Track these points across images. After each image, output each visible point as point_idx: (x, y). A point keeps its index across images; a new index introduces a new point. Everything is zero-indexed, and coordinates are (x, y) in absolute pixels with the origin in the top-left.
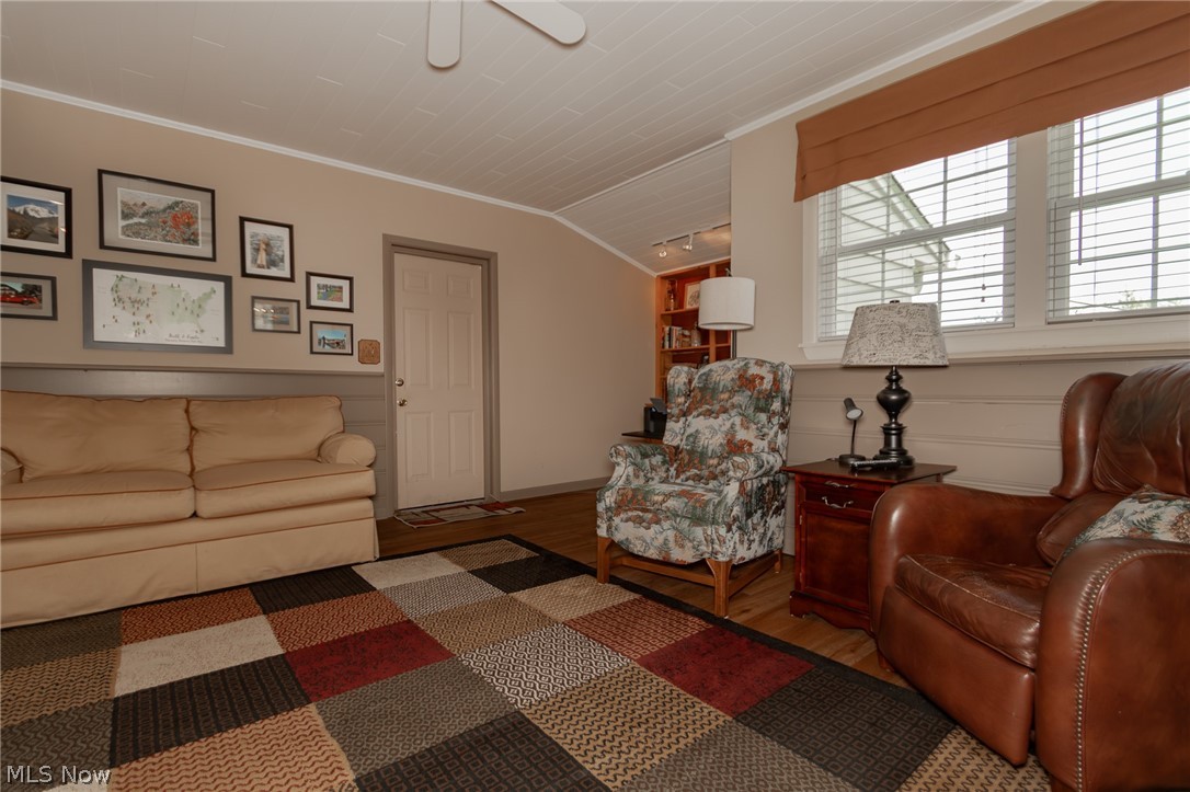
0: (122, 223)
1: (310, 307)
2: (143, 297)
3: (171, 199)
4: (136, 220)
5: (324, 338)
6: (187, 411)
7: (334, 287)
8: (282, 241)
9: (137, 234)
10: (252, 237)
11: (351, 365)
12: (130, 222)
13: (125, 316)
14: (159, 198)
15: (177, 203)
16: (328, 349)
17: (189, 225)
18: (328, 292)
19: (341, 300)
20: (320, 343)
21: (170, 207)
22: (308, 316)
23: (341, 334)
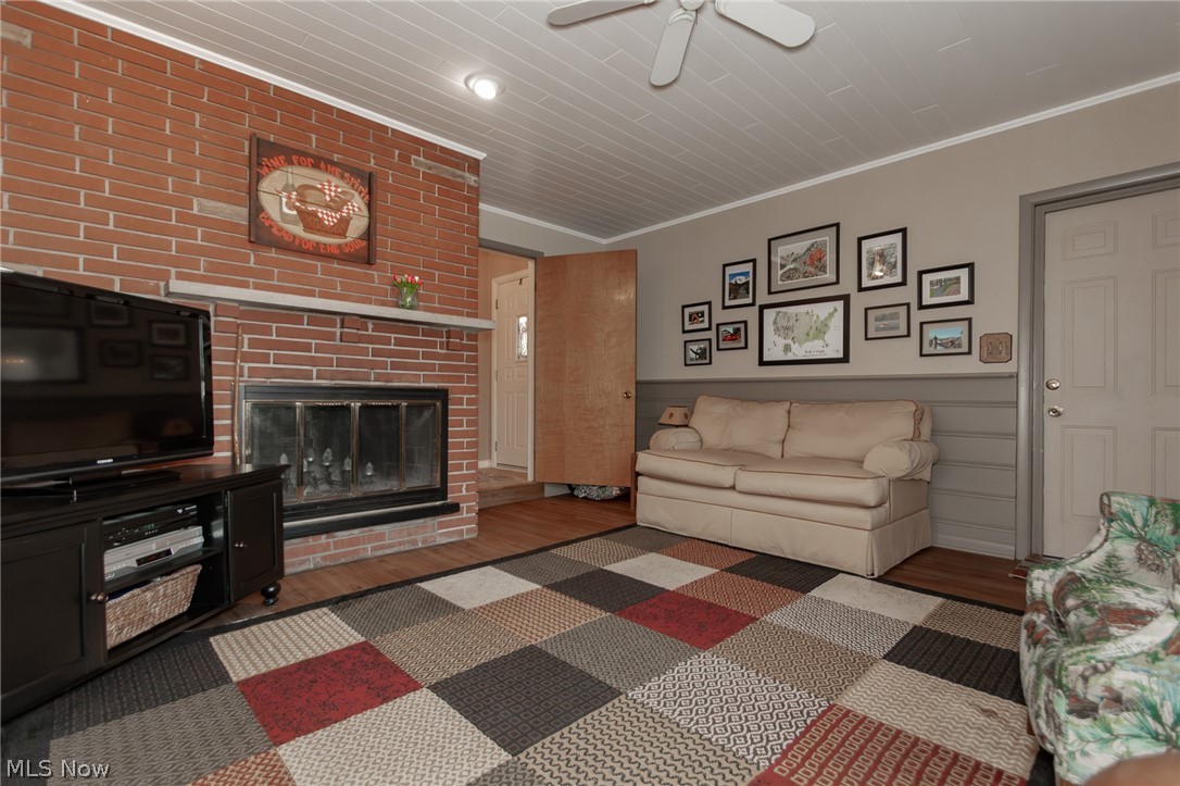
0: (780, 272)
1: (921, 307)
2: (790, 324)
3: (807, 243)
4: (788, 268)
5: (936, 338)
6: (789, 412)
7: (950, 279)
8: (895, 247)
9: (788, 278)
10: (868, 252)
11: (971, 365)
12: (785, 270)
13: (781, 342)
14: (799, 246)
15: (813, 245)
16: (940, 349)
17: (820, 259)
18: (944, 286)
19: (958, 292)
20: (931, 344)
21: (809, 250)
22: (918, 316)
23: (957, 332)
